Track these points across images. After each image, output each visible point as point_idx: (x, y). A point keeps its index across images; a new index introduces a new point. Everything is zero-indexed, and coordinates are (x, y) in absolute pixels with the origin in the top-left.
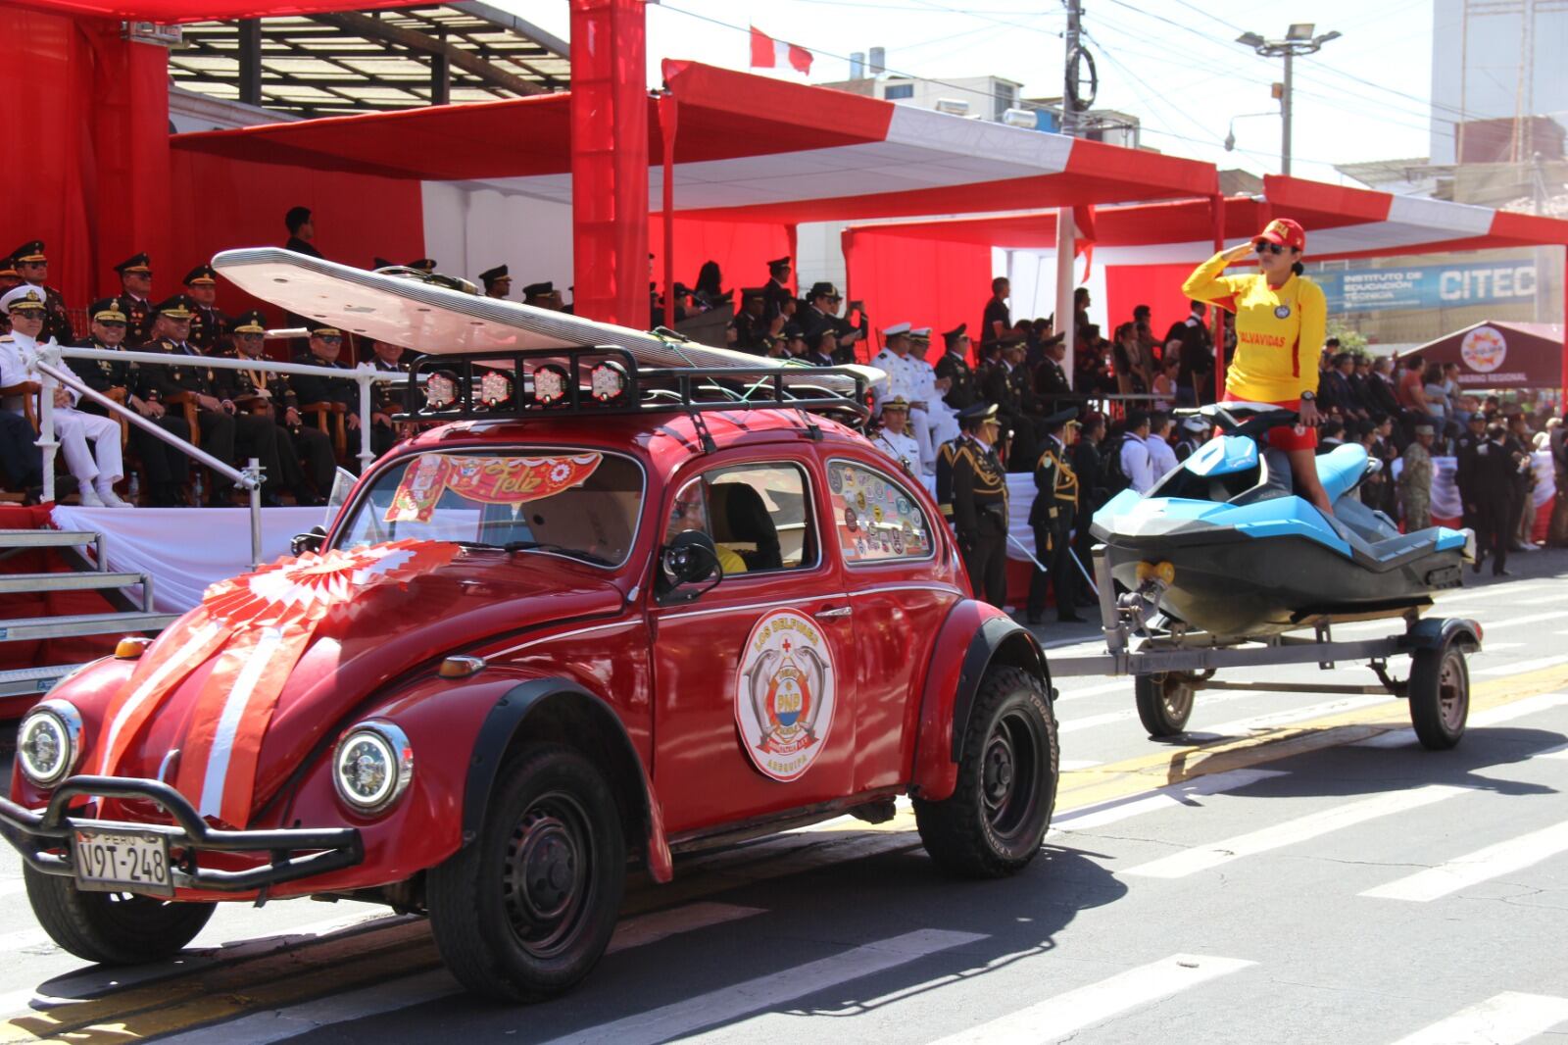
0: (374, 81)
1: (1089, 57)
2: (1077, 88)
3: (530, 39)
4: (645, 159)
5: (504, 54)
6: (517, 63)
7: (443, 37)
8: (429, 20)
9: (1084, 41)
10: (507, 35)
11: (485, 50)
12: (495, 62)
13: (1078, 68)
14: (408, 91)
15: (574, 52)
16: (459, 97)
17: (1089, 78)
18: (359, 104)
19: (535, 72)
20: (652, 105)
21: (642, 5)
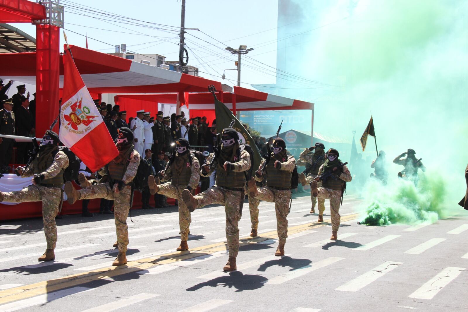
1: (186, 51)
2: (183, 59)
3: (21, 36)
4: (59, 73)
5: (13, 39)
6: (17, 42)
9: (185, 46)
10: (14, 34)
11: (7, 38)
12: (11, 42)
13: (183, 54)
15: (37, 41)
17: (186, 57)
19: (22, 45)
20: (61, 57)
21: (58, 28)
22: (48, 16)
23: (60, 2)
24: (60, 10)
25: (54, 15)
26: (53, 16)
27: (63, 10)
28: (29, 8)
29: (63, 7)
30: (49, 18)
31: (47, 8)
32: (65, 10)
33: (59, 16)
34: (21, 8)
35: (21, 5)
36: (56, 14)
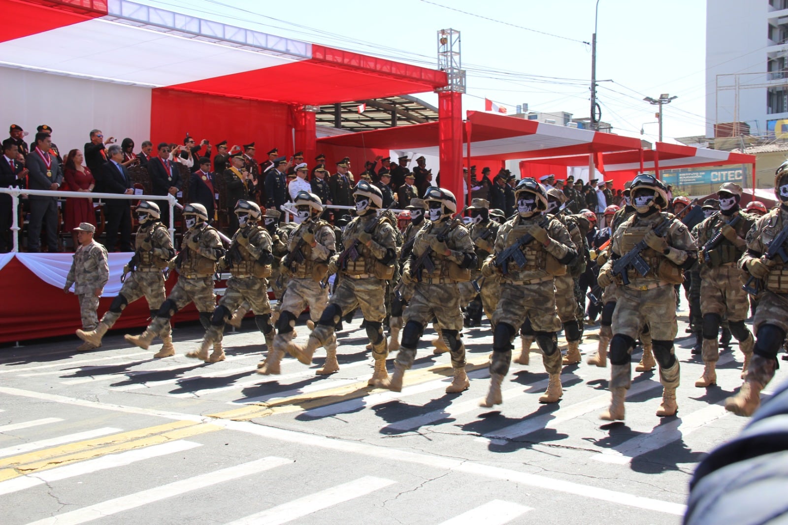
0: (373, 120)
1: (598, 106)
2: (595, 116)
3: (421, 105)
4: (462, 141)
5: (413, 110)
6: (417, 112)
7: (395, 106)
8: (390, 100)
9: (597, 101)
10: (414, 104)
11: (407, 109)
12: (411, 113)
13: (595, 109)
14: (382, 122)
15: (440, 110)
16: (400, 124)
17: (598, 112)
18: (367, 126)
19: (422, 115)
20: (464, 124)
21: (460, 95)
22: (450, 82)
23: (462, 66)
24: (461, 75)
25: (456, 81)
26: (454, 82)
27: (465, 75)
28: (431, 76)
29: (465, 72)
30: (450, 85)
31: (449, 74)
32: (467, 73)
33: (461, 81)
34: (423, 77)
35: (423, 74)
36: (458, 80)
